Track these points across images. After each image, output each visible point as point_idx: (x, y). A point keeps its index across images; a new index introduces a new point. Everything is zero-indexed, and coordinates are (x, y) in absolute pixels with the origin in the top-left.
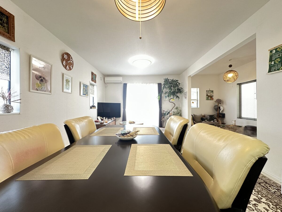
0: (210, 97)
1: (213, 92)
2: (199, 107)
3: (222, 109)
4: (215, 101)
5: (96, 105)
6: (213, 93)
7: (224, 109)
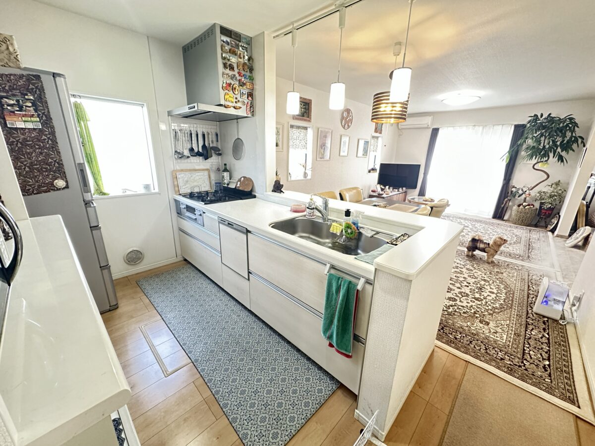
5: (378, 167)
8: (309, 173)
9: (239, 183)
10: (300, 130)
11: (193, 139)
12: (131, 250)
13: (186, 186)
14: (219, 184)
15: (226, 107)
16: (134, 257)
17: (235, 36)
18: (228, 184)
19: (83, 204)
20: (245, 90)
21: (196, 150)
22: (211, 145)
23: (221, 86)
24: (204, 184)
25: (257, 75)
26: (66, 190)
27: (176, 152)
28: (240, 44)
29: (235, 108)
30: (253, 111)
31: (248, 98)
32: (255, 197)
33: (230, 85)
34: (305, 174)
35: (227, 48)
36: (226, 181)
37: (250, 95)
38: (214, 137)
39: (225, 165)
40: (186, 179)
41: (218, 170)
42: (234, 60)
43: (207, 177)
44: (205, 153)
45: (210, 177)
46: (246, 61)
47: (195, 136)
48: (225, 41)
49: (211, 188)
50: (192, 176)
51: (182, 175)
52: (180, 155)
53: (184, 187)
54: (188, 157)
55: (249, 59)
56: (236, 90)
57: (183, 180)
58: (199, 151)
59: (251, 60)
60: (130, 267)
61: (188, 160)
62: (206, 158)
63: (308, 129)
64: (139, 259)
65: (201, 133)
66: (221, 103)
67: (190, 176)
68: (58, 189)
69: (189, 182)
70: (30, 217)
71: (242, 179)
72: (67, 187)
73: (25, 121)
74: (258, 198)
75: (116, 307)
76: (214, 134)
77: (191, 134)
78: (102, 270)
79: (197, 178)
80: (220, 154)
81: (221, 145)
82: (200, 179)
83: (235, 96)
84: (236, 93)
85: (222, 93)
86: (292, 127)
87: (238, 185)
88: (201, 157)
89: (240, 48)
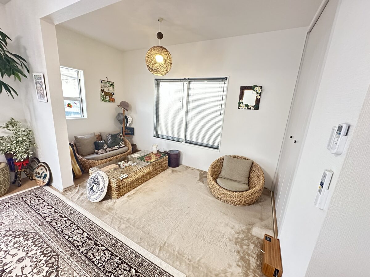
0: (108, 96)
1: (113, 86)
2: (86, 117)
3: (130, 120)
4: (119, 105)
6: (114, 88)
7: (132, 119)
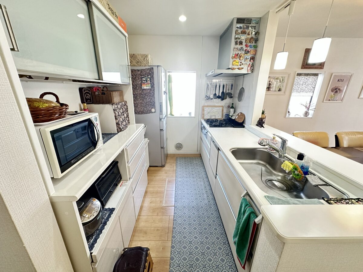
8: (311, 112)
9: (237, 116)
10: (309, 77)
11: (217, 88)
12: (178, 142)
13: (208, 115)
14: (228, 115)
15: (232, 69)
16: (179, 146)
17: (247, 21)
18: (232, 116)
19: (159, 119)
20: (249, 56)
21: (217, 95)
22: (227, 92)
23: (231, 56)
24: (218, 115)
25: (259, 44)
26: (155, 113)
27: (206, 96)
28: (250, 25)
29: (239, 69)
30: (253, 69)
31: (250, 60)
32: (244, 127)
33: (237, 55)
34: (306, 114)
35: (240, 31)
36: (231, 114)
37: (253, 58)
38: (230, 86)
39: (233, 104)
40: (209, 111)
41: (229, 107)
42: (243, 37)
43: (221, 110)
44: (222, 97)
45: (223, 111)
46: (253, 36)
47: (219, 87)
48: (239, 27)
49: (222, 117)
50: (212, 110)
51: (207, 109)
52: (208, 98)
53: (206, 115)
54: (212, 99)
55: (256, 34)
56: (242, 57)
57: (207, 111)
58: (219, 95)
59: (257, 34)
60: (176, 150)
61: (212, 100)
62: (222, 100)
63: (319, 75)
64: (181, 147)
65: (223, 85)
66: (230, 67)
67: (211, 109)
68: (152, 113)
69: (210, 113)
70: (136, 123)
71: (240, 114)
72: (155, 112)
73: (146, 86)
74: (245, 128)
75: (164, 166)
76: (230, 85)
77: (216, 86)
78: (161, 149)
79: (215, 111)
80: (231, 97)
81: (234, 92)
82: (216, 111)
83: (240, 61)
84: (242, 59)
85: (231, 60)
86: (299, 75)
87: (236, 118)
88: (220, 99)
89: (250, 28)
